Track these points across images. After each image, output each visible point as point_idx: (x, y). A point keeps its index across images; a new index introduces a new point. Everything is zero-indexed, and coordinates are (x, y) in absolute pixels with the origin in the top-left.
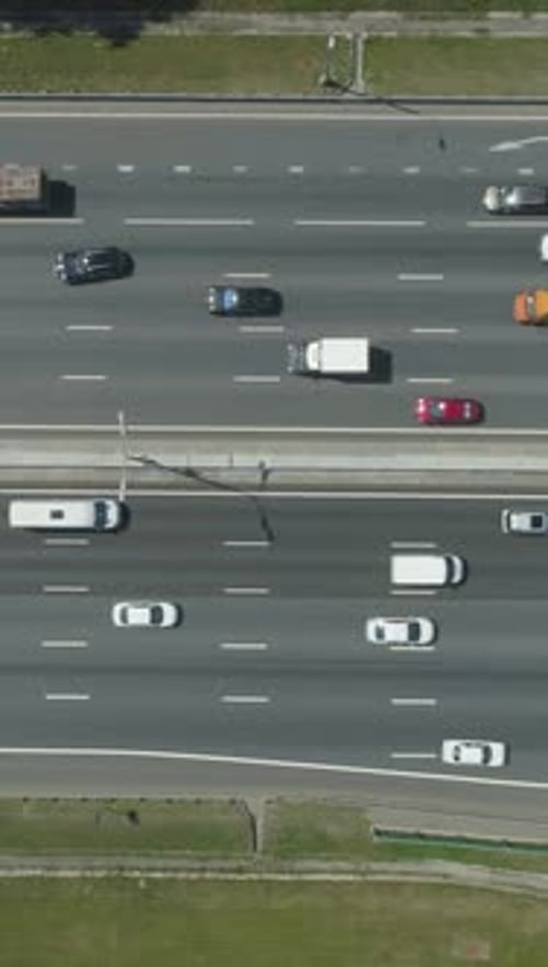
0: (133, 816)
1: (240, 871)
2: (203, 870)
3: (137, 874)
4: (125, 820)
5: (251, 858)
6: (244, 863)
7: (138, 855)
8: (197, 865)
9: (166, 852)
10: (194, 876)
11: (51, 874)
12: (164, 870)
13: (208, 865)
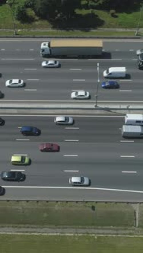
0: (93, 208)
1: (130, 234)
2: (117, 234)
3: (94, 235)
4: (90, 210)
5: (134, 229)
6: (131, 231)
7: (95, 228)
8: (115, 232)
9: (104, 227)
10: (114, 236)
11: (62, 235)
12: (103, 234)
13: (119, 232)
